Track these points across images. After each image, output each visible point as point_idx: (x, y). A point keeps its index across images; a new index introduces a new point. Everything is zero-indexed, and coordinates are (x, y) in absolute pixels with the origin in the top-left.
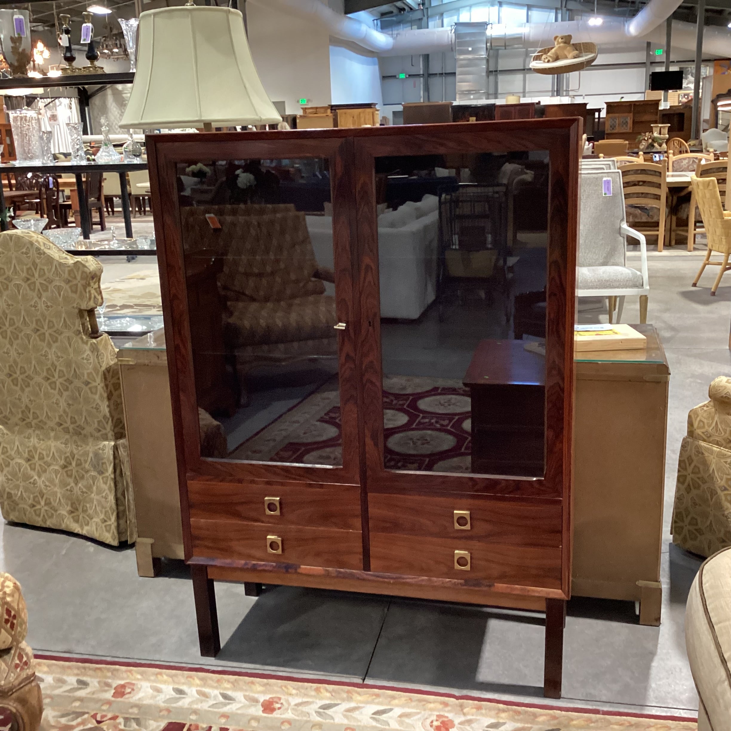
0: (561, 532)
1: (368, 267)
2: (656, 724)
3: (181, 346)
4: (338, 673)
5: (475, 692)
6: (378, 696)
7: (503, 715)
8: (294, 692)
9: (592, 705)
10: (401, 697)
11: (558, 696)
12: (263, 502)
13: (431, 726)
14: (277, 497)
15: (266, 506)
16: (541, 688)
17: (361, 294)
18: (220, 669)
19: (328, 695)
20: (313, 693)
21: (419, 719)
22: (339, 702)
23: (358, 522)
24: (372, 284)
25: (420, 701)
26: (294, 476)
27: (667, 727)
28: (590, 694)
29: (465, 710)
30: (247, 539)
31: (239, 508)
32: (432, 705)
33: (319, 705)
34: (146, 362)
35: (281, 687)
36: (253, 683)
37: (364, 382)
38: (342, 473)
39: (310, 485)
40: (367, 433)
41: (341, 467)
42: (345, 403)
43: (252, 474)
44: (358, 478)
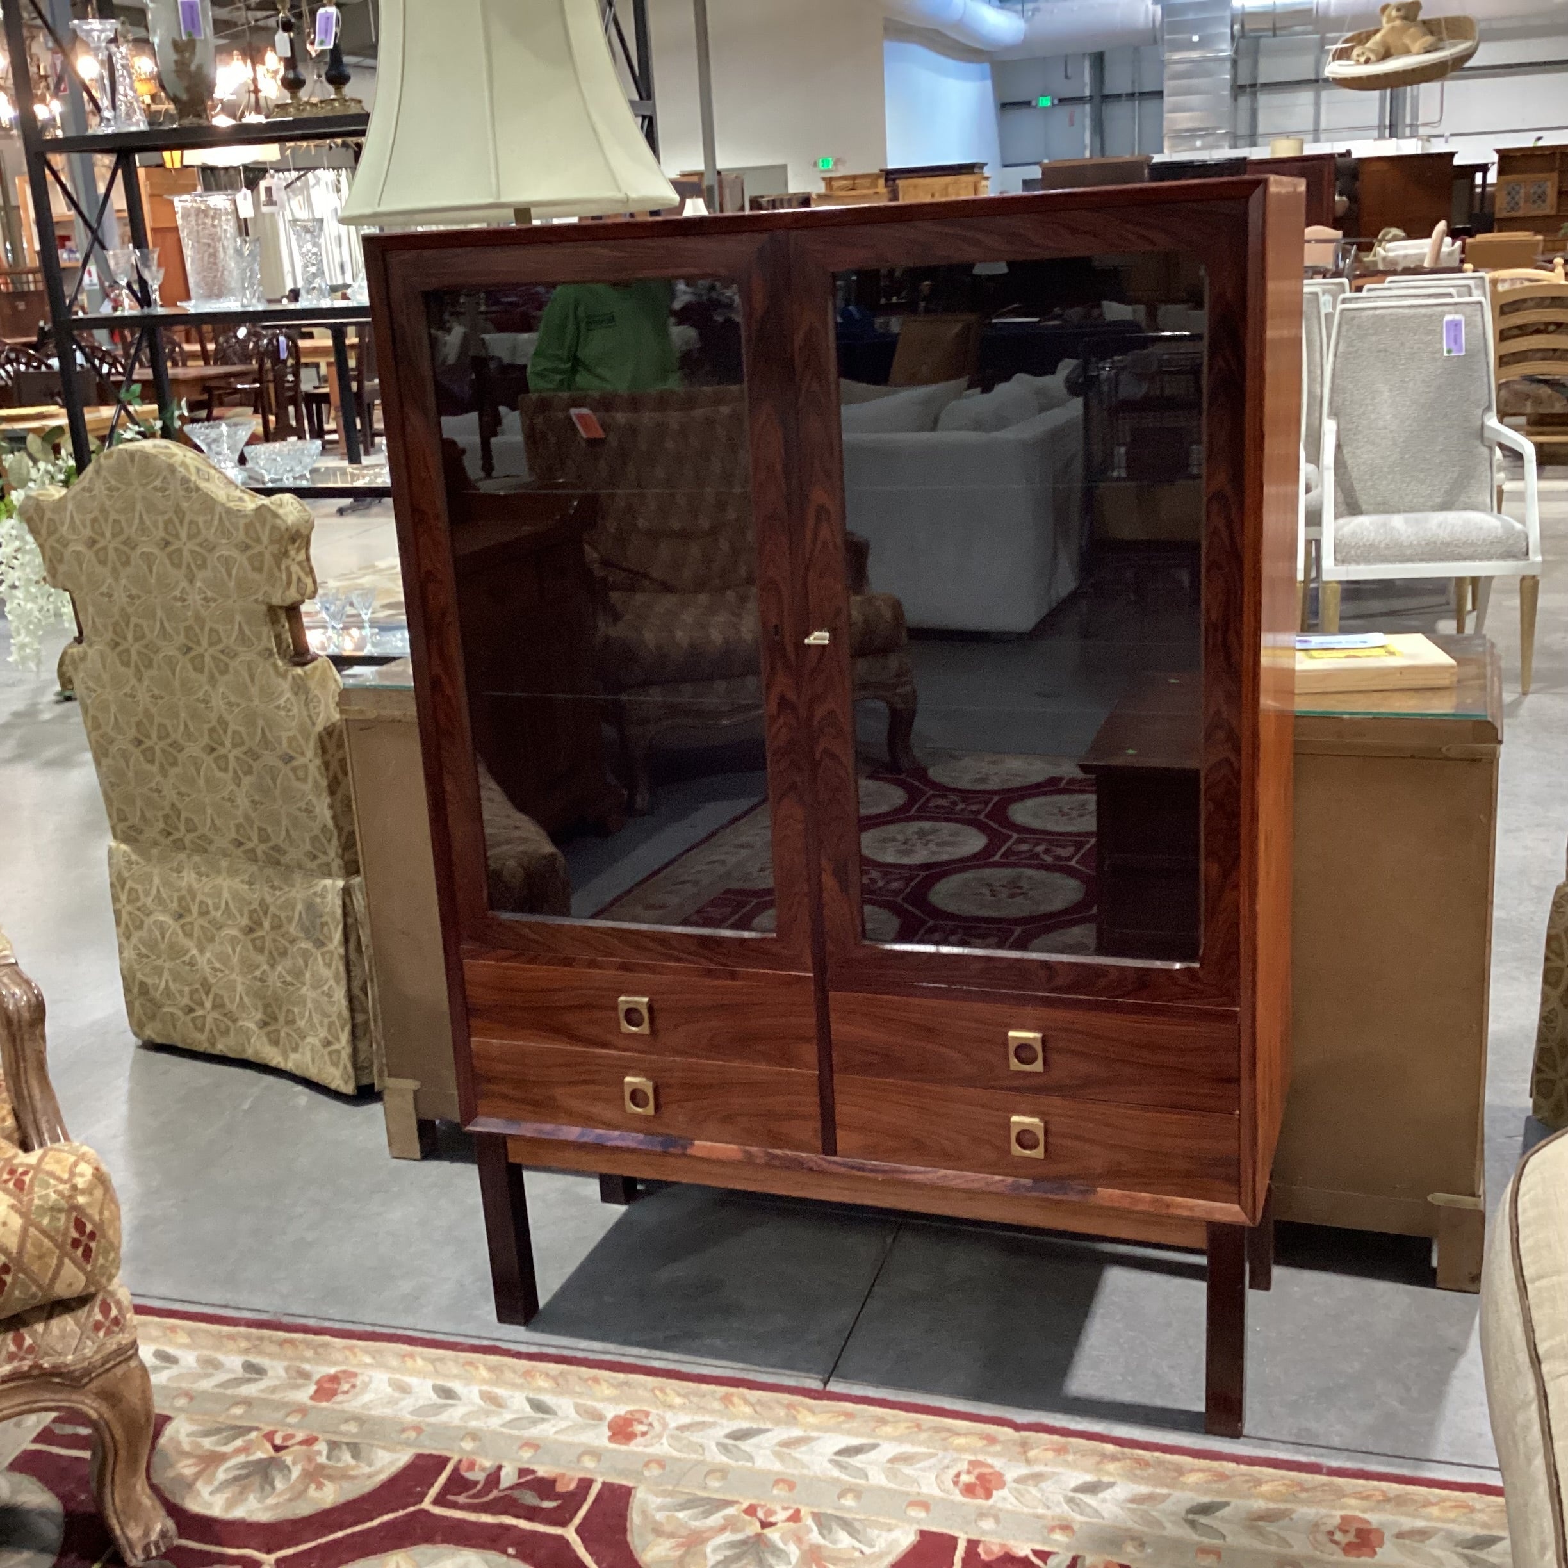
0: (1238, 1080)
1: (821, 511)
2: (1444, 1500)
3: (445, 679)
4: (775, 1366)
5: (1059, 1416)
6: (850, 1416)
7: (1111, 1467)
8: (678, 1401)
9: (1308, 1455)
10: (900, 1421)
11: (1235, 1433)
12: (615, 1008)
13: (956, 1483)
14: (643, 995)
15: (622, 1015)
16: (1199, 1414)
17: (807, 568)
18: (534, 1349)
19: (748, 1410)
20: (717, 1405)
21: (931, 1468)
22: (769, 1426)
23: (810, 1052)
24: (831, 546)
25: (937, 1430)
26: (676, 953)
27: (1467, 1506)
28: (1307, 1430)
29: (1032, 1454)
30: (586, 1082)
31: (570, 1018)
32: (960, 1441)
33: (727, 1431)
34: (397, 714)
35: (653, 1390)
36: (596, 1380)
37: (818, 756)
38: (776, 948)
39: (710, 973)
40: (826, 864)
41: (773, 935)
42: (778, 800)
43: (593, 947)
44: (807, 960)
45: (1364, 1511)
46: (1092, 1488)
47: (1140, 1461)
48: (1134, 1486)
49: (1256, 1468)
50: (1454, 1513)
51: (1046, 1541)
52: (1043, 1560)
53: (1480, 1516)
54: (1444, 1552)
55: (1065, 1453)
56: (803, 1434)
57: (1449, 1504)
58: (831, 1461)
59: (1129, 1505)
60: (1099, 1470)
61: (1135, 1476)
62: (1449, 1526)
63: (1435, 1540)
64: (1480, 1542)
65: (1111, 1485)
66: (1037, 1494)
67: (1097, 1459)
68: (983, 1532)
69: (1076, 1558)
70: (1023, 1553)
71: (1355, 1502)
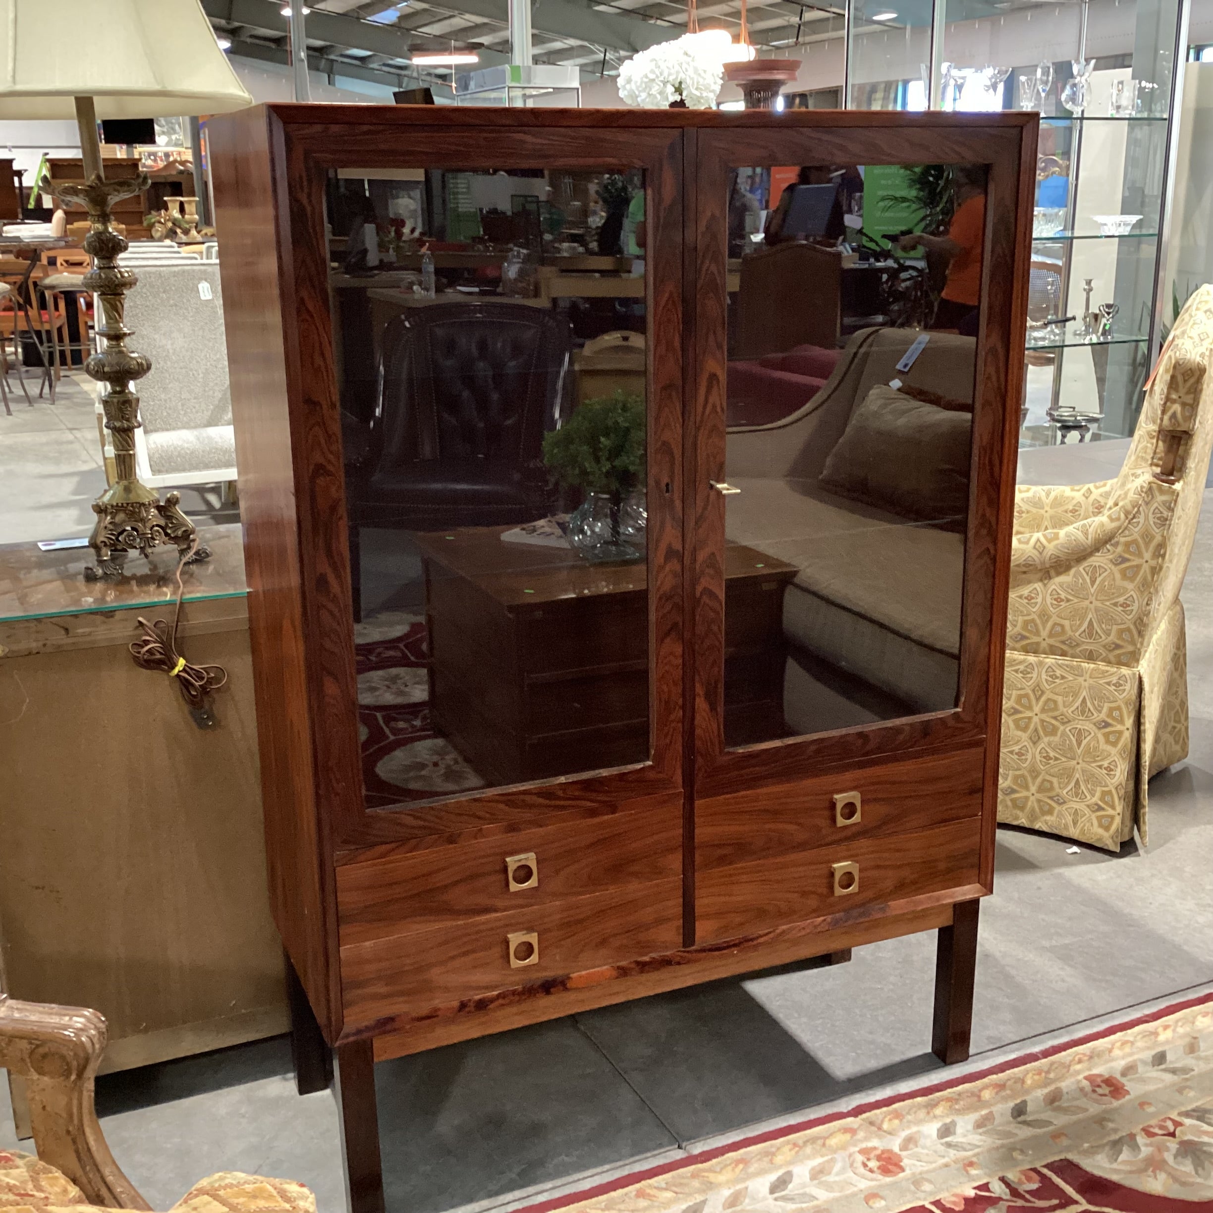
0: (982, 790)
1: (713, 377)
2: (1111, 1044)
4: (632, 1155)
7: (938, 1111)
10: (778, 1149)
11: (964, 1056)
12: (504, 870)
13: (871, 1171)
14: (534, 850)
15: (511, 875)
17: (698, 429)
19: (669, 1195)
20: (643, 1203)
21: (843, 1170)
22: (699, 1198)
23: (676, 861)
24: (719, 410)
25: (813, 1140)
26: (562, 803)
29: (885, 1126)
30: (465, 953)
31: (449, 896)
32: (833, 1142)
34: (34, 645)
37: (698, 594)
38: (652, 775)
39: (593, 813)
40: (699, 689)
41: (650, 763)
42: (661, 640)
43: (479, 818)
44: (678, 778)
45: (1090, 1069)
46: (946, 1131)
47: (948, 1099)
48: (966, 1117)
49: (1008, 1072)
50: (1127, 1049)
51: (972, 1179)
52: (988, 1190)
53: (1140, 1044)
54: (1154, 1073)
55: (903, 1117)
56: (732, 1191)
57: (1118, 1044)
58: (776, 1199)
59: (981, 1130)
60: (935, 1117)
61: (958, 1110)
62: (1136, 1057)
63: (1141, 1069)
64: (1160, 1059)
65: (953, 1123)
66: (925, 1151)
67: (924, 1111)
68: (931, 1193)
69: (1003, 1179)
70: (972, 1193)
71: (1078, 1067)
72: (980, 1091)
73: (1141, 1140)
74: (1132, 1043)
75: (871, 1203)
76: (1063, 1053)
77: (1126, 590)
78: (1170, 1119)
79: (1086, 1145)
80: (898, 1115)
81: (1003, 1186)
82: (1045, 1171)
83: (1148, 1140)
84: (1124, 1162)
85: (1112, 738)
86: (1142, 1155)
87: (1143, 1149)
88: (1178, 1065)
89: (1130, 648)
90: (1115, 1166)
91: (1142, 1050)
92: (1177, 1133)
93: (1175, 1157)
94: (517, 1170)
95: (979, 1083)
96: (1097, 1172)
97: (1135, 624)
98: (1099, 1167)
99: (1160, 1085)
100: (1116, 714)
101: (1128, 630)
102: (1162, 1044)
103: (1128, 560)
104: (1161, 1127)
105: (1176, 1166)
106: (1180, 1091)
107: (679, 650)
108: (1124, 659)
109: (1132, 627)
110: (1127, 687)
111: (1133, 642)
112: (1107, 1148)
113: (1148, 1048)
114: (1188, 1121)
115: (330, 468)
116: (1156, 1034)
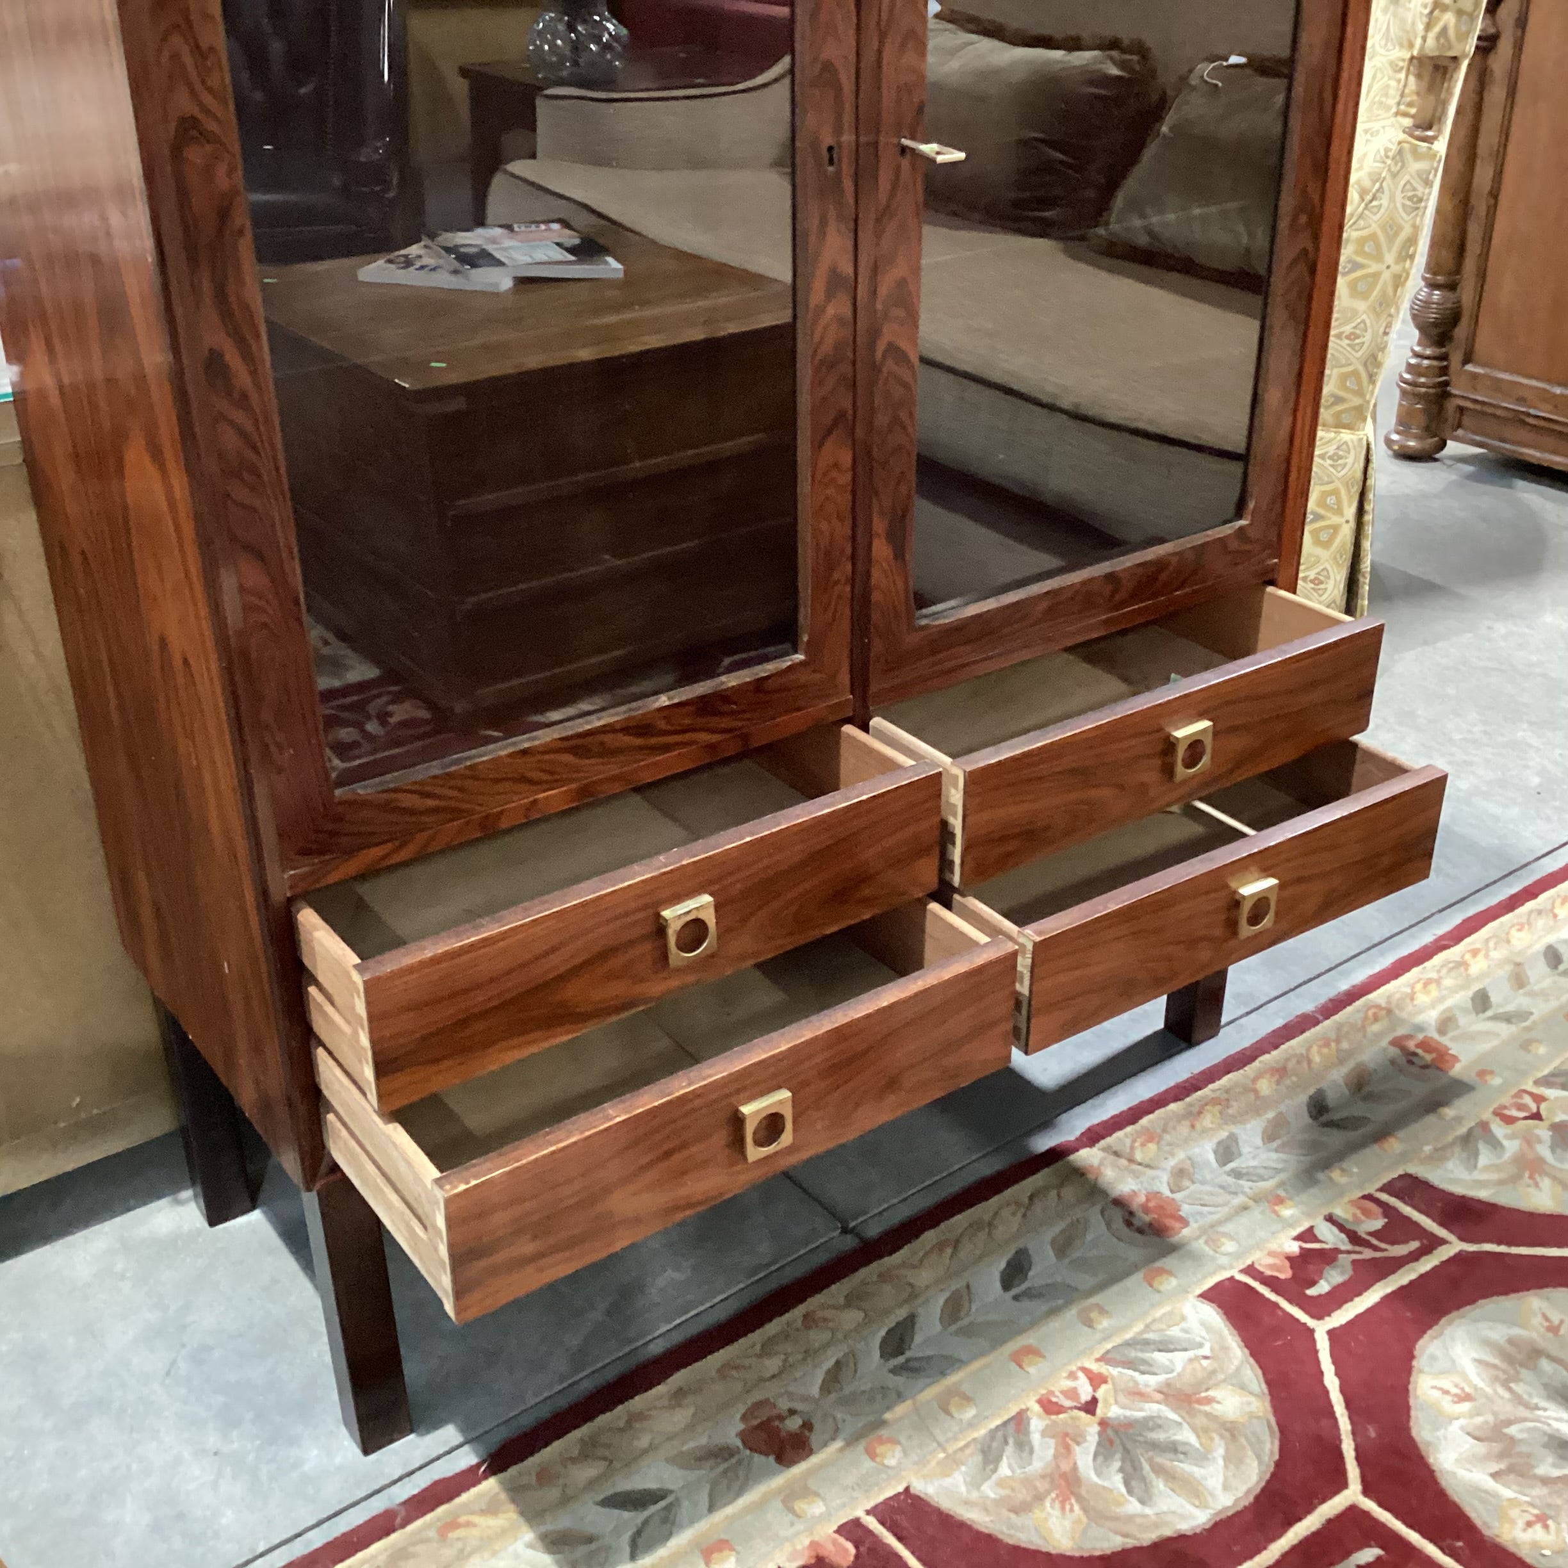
6: (951, 1244)
8: (773, 1364)
10: (996, 1213)
19: (854, 1315)
22: (902, 1314)
33: (875, 1351)
37: (879, 358)
38: (804, 677)
40: (879, 525)
41: (800, 657)
42: (818, 445)
43: (531, 782)
44: (844, 678)
45: (1393, 1029)
46: (1227, 1152)
47: (1214, 1101)
48: (1249, 1126)
49: (1283, 1047)
50: (1434, 991)
51: (1288, 1224)
52: (1317, 1240)
53: (1448, 982)
54: (1478, 1024)
55: (1160, 1138)
56: (947, 1294)
57: (1419, 986)
58: (1016, 1298)
59: (1275, 1145)
60: (1205, 1131)
61: (1233, 1116)
62: (1449, 1003)
63: (1462, 1021)
64: (1482, 1001)
65: (1233, 1137)
66: (1208, 1188)
67: (1186, 1123)
68: (1237, 1256)
69: (1330, 1219)
70: (1294, 1248)
71: (1376, 1028)
72: (1255, 1080)
73: (1499, 1130)
74: (1438, 982)
75: (1155, 1284)
76: (1349, 1009)
77: (1355, 313)
78: (1525, 1091)
79: (1427, 1149)
80: (1150, 1136)
81: (1335, 1230)
82: (1384, 1197)
83: (1509, 1130)
84: (1486, 1168)
85: (1324, 537)
86: (1507, 1155)
87: (1506, 1143)
88: (1510, 1008)
89: (1356, 401)
90: (1476, 1175)
91: (1453, 990)
92: (1543, 1113)
93: (1553, 1149)
94: (602, 1305)
95: (1250, 1069)
96: (1459, 1190)
97: (1365, 364)
98: (1456, 1181)
99: (1495, 1043)
100: (1331, 500)
101: (1355, 374)
102: (1477, 978)
103: (1362, 266)
104: (1521, 1107)
105: (1558, 1165)
106: (1526, 1046)
107: (846, 459)
108: (1346, 418)
109: (1361, 369)
110: (1350, 459)
111: (1360, 393)
112: (1457, 1149)
113: (1463, 987)
114: (1551, 1093)
115: (212, 126)
116: (1462, 964)
